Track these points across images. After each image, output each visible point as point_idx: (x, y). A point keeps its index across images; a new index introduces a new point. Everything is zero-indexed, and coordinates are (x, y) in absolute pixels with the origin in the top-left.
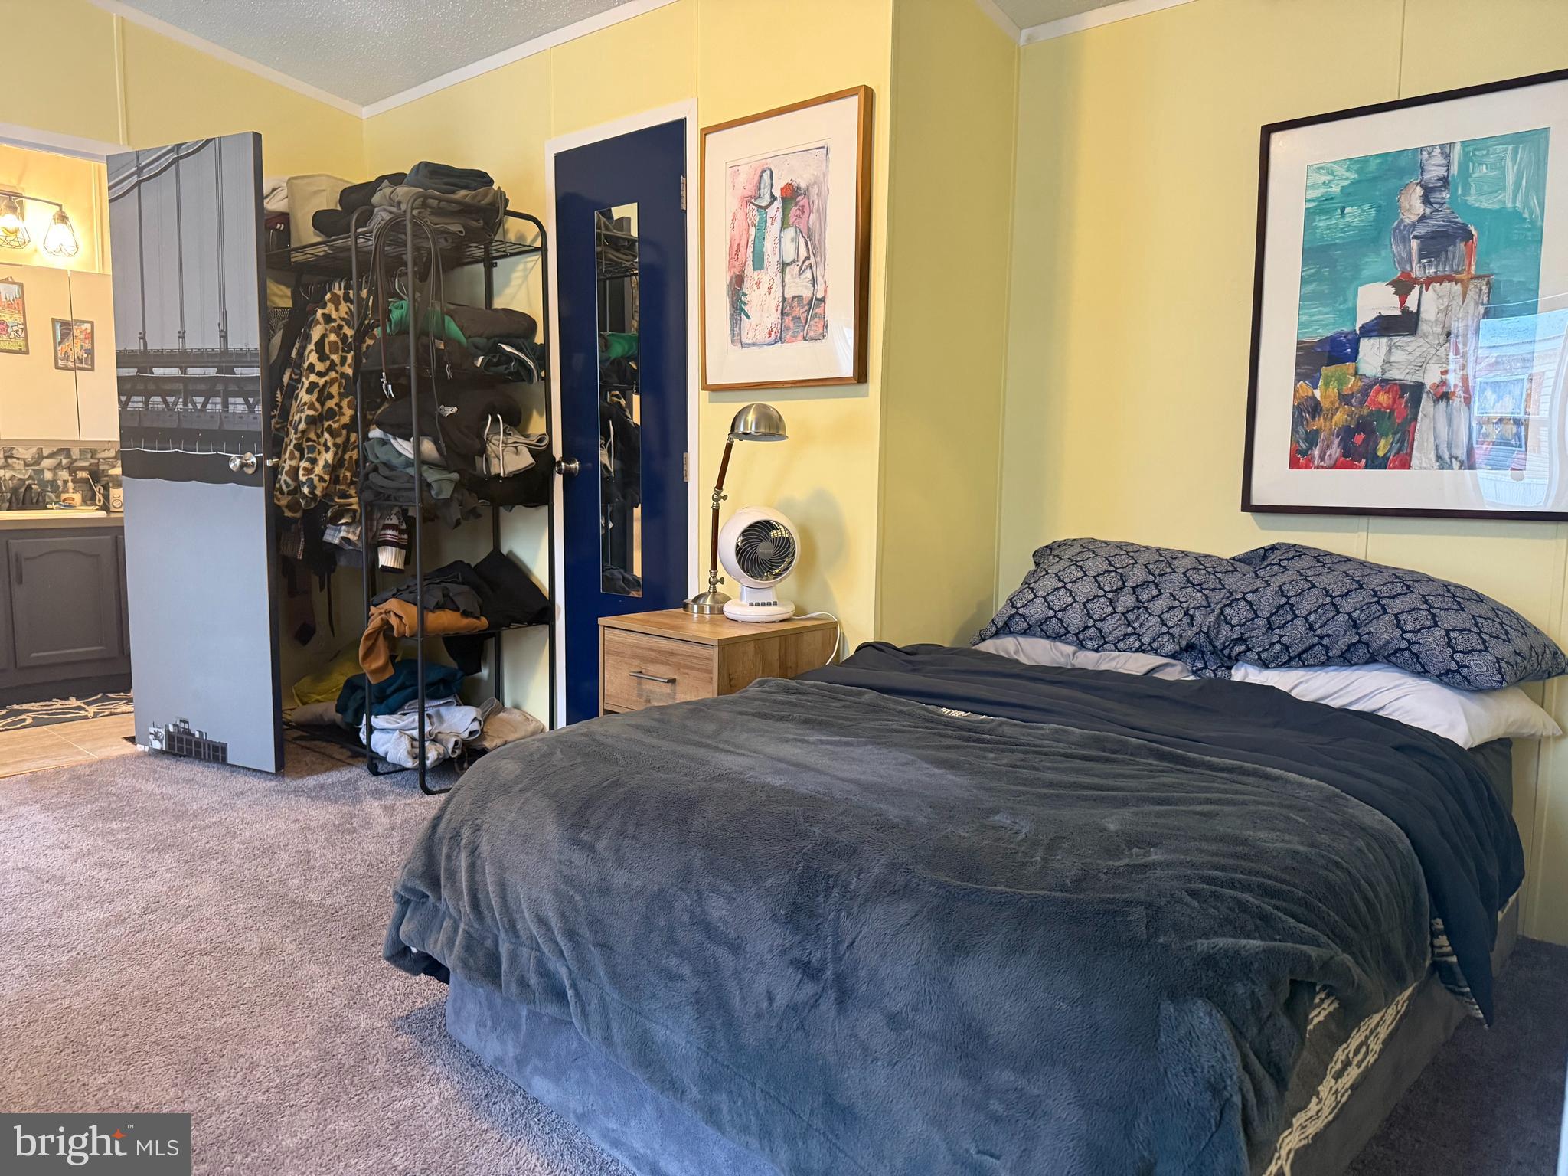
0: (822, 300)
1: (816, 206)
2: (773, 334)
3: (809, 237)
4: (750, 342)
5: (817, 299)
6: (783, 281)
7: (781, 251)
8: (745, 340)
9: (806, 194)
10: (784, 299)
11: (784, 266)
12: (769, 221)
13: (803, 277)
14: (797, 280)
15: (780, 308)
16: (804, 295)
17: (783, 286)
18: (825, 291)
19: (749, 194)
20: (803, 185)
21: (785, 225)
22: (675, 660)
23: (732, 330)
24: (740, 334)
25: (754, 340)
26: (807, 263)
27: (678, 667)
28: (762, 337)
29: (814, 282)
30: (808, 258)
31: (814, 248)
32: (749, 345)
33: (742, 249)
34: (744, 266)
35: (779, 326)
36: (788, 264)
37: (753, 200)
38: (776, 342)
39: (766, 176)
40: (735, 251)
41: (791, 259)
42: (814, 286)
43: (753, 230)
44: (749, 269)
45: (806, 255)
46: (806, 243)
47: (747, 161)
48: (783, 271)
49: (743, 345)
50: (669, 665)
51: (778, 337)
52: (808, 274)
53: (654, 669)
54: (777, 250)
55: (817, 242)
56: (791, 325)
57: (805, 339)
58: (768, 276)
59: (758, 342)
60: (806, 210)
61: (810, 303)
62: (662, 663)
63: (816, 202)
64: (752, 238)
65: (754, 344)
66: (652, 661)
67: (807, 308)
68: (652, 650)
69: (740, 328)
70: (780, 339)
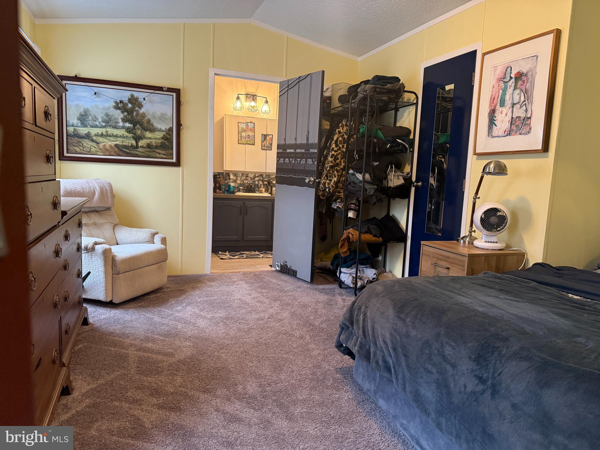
0: (530, 118)
1: (530, 80)
2: (506, 132)
3: (526, 93)
4: (496, 135)
5: (527, 118)
6: (513, 111)
7: (513, 99)
8: (494, 135)
9: (526, 75)
10: (512, 118)
11: (513, 105)
12: (508, 87)
13: (522, 109)
14: (519, 110)
15: (510, 122)
16: (522, 116)
17: (512, 113)
18: (531, 114)
19: (501, 77)
20: (525, 72)
21: (515, 88)
22: (450, 260)
23: (489, 131)
24: (491, 133)
25: (498, 135)
26: (524, 103)
27: (451, 263)
28: (501, 133)
29: (526, 111)
30: (524, 101)
31: (528, 97)
32: (495, 137)
33: (496, 99)
34: (496, 106)
35: (509, 129)
36: (516, 104)
37: (502, 80)
38: (507, 136)
39: (509, 69)
40: (492, 99)
41: (517, 102)
42: (526, 112)
43: (501, 91)
44: (498, 107)
45: (523, 100)
46: (524, 95)
47: (501, 64)
48: (513, 107)
49: (493, 137)
50: (447, 262)
51: (509, 133)
52: (524, 108)
53: (441, 263)
54: (511, 99)
55: (529, 94)
56: (515, 129)
57: (520, 134)
58: (506, 110)
59: (499, 136)
60: (526, 82)
61: (524, 120)
62: (444, 261)
63: (530, 79)
64: (500, 94)
65: (497, 137)
66: (441, 260)
67: (522, 121)
68: (441, 255)
69: (492, 131)
70: (509, 134)
